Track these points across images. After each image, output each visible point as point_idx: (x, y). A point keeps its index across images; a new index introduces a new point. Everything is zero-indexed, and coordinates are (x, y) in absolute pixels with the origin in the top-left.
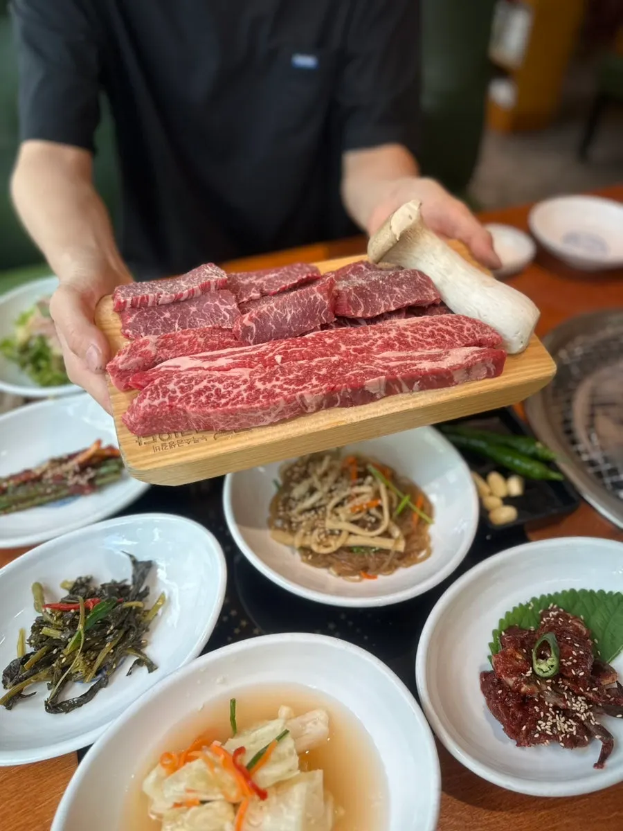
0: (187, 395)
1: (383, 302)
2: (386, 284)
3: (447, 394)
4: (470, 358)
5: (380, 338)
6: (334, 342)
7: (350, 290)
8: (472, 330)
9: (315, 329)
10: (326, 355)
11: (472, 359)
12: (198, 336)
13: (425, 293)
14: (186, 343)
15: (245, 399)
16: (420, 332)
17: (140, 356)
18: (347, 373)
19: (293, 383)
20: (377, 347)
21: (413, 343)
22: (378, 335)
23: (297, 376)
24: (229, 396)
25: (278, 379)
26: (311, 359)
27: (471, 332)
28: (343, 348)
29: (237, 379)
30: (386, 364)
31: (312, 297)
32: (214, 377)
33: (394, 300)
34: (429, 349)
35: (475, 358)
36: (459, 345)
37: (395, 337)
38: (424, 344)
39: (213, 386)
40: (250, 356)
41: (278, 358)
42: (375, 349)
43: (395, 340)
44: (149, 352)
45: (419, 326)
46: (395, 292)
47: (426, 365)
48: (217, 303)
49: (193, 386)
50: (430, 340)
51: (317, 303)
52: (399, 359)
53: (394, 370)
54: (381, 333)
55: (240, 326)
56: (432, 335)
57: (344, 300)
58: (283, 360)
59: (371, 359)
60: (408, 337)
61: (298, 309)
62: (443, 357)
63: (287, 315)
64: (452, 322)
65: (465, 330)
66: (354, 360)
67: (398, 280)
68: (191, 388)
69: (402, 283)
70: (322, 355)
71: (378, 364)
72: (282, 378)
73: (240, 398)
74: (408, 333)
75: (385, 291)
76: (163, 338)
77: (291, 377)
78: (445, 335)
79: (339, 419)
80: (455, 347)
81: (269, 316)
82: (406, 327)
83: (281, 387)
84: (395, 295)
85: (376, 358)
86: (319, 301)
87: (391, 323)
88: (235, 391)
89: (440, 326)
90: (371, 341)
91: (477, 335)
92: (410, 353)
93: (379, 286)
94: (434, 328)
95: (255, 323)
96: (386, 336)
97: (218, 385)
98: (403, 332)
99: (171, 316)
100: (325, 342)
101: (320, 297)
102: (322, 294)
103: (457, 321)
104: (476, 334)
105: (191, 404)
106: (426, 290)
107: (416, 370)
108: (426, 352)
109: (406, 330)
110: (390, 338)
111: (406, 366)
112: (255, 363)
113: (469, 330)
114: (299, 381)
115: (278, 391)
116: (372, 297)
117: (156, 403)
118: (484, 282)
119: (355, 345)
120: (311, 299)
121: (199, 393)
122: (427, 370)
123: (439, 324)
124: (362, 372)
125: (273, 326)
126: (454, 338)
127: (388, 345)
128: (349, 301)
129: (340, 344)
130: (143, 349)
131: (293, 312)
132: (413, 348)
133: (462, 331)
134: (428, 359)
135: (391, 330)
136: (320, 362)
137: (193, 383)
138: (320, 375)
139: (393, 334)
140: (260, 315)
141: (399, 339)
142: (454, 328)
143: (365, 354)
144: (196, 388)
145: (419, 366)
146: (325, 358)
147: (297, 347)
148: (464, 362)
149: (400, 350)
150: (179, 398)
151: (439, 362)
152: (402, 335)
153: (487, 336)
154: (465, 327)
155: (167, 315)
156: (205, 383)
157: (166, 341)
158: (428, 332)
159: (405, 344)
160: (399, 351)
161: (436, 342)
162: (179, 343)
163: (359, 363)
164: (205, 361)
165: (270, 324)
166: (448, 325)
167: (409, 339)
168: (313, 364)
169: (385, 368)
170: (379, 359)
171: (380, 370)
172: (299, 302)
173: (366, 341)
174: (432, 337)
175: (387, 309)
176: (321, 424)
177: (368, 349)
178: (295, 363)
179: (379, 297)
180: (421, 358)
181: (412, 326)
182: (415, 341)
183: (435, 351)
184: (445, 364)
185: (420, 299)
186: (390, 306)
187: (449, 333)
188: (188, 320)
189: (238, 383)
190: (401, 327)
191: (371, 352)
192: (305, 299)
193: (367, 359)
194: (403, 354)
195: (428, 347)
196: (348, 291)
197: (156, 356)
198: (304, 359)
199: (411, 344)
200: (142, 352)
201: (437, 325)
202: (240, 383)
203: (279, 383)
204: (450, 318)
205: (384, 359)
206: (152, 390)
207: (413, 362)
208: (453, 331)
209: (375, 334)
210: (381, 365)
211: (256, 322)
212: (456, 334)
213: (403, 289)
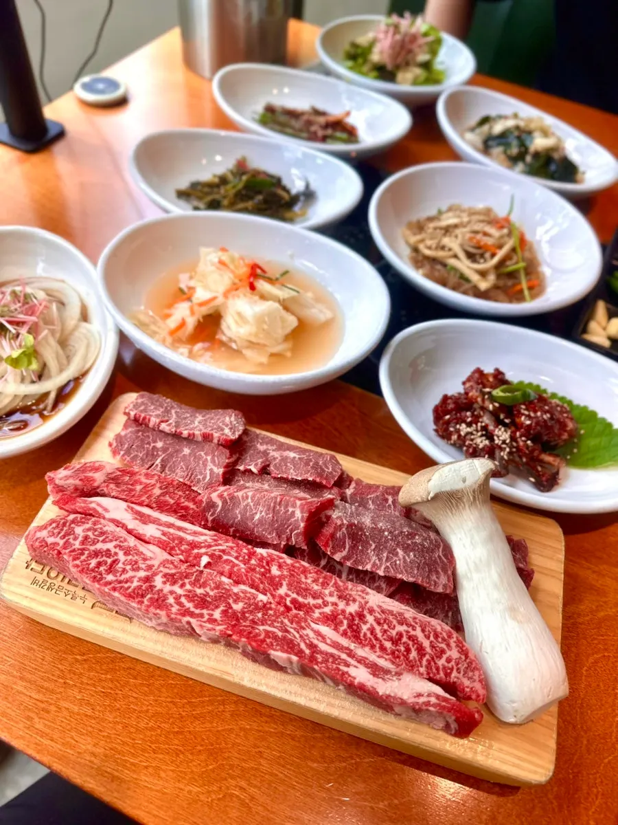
0: (84, 549)
1: (374, 558)
2: (392, 540)
3: (378, 720)
4: (422, 700)
5: (335, 604)
6: (279, 577)
7: (343, 524)
8: (453, 663)
9: (275, 547)
10: (257, 589)
11: (424, 703)
12: (158, 485)
13: (434, 577)
14: (138, 488)
15: (130, 590)
16: (386, 627)
17: (80, 480)
18: (263, 625)
19: (193, 601)
20: (320, 614)
21: (365, 635)
22: (334, 599)
23: (207, 594)
24: (121, 575)
25: (182, 586)
26: (237, 583)
27: (450, 665)
28: (283, 591)
29: (145, 559)
30: (315, 642)
31: (291, 510)
32: (125, 544)
33: (388, 564)
34: (379, 657)
35: (428, 704)
36: (421, 674)
37: (351, 614)
38: (378, 646)
39: (116, 554)
40: (181, 540)
41: (205, 560)
42: (317, 614)
43: (347, 619)
44: (94, 480)
45: (391, 618)
46: (397, 554)
47: (360, 675)
48: (209, 458)
49: (98, 541)
50: (388, 645)
51: (293, 520)
52: (336, 645)
53: (318, 656)
54: (340, 597)
55: (206, 497)
56: (396, 641)
57: (328, 531)
58: (208, 565)
59: (303, 624)
60: (365, 623)
61: (269, 514)
62: (388, 676)
63: (256, 513)
64: (436, 636)
65: (445, 657)
66: (283, 614)
67: (409, 542)
68: (94, 542)
69: (413, 550)
70: (252, 586)
71: (307, 635)
72: (188, 587)
73: (126, 585)
74: (370, 619)
75: (386, 548)
76: (120, 471)
77: (199, 591)
78: (413, 650)
79: (229, 669)
80: (415, 674)
81: (240, 504)
82: (376, 608)
83: (177, 598)
84: (395, 558)
85: (309, 626)
86: (296, 518)
87: (363, 591)
88: (131, 574)
89: (418, 633)
90: (320, 601)
91: (454, 674)
92: (352, 646)
93: (382, 537)
94: (408, 632)
95: (223, 503)
96: (342, 605)
97: (121, 556)
98: (366, 612)
99: (162, 447)
100: (269, 571)
101: (298, 514)
102: (302, 512)
103: (444, 639)
104: (455, 671)
105: (78, 562)
106: (437, 573)
107: (344, 673)
108: (373, 657)
109: (371, 611)
110: (343, 611)
111: (335, 659)
112: (178, 552)
113: (449, 660)
114: (203, 602)
115: (171, 600)
116: (366, 544)
117: (51, 540)
118: (512, 610)
119: (298, 594)
120: (288, 511)
121: (97, 554)
122: (356, 682)
123: (419, 629)
124: (280, 634)
125: (239, 516)
126: (421, 660)
127: (332, 620)
128: (333, 536)
129: (284, 583)
130: (90, 474)
131: (263, 514)
132: (361, 643)
133: (440, 657)
134: (368, 668)
135: (354, 600)
136: (244, 592)
137: (101, 539)
138: (231, 608)
139: (353, 608)
140: (232, 498)
141: (353, 620)
142: (433, 647)
143: (301, 613)
144: (99, 546)
145: (352, 671)
146: (253, 591)
147: (237, 558)
148: (412, 700)
149: (344, 634)
150: (74, 547)
151: (380, 680)
152: (361, 616)
153: (466, 682)
154: (448, 653)
155: (160, 444)
156: (110, 546)
157: (122, 476)
158: (394, 633)
159: (355, 631)
160: (342, 635)
161: (393, 653)
162: (132, 485)
163: (286, 621)
164: (137, 519)
165: (237, 512)
166: (428, 637)
167: (365, 628)
168: (236, 590)
169: (312, 646)
170: (312, 630)
171: (303, 646)
172: (274, 507)
173: (314, 598)
174: (393, 644)
175: (374, 569)
176: (206, 661)
177: (309, 609)
178: (218, 576)
179: (374, 550)
180: (362, 661)
181: (383, 612)
182: (369, 635)
183: (384, 663)
184: (384, 688)
185: (420, 582)
186: (379, 568)
187: (421, 650)
188: (174, 459)
189: (141, 566)
190: (370, 604)
191: (310, 616)
192: (282, 509)
193: (298, 623)
194: (345, 642)
195: (378, 653)
196: (339, 522)
197: (98, 487)
198: (230, 577)
199: (362, 635)
200: (86, 477)
201: (414, 629)
202: (143, 566)
203: (180, 591)
204: (439, 629)
205: (318, 633)
206: (58, 524)
207: (349, 660)
208: (428, 650)
209: (331, 595)
210: (309, 638)
211: (225, 502)
212: (427, 657)
213: (409, 556)
